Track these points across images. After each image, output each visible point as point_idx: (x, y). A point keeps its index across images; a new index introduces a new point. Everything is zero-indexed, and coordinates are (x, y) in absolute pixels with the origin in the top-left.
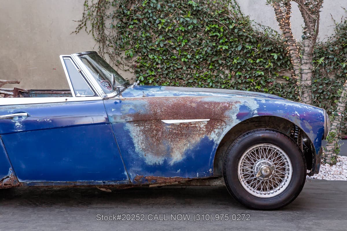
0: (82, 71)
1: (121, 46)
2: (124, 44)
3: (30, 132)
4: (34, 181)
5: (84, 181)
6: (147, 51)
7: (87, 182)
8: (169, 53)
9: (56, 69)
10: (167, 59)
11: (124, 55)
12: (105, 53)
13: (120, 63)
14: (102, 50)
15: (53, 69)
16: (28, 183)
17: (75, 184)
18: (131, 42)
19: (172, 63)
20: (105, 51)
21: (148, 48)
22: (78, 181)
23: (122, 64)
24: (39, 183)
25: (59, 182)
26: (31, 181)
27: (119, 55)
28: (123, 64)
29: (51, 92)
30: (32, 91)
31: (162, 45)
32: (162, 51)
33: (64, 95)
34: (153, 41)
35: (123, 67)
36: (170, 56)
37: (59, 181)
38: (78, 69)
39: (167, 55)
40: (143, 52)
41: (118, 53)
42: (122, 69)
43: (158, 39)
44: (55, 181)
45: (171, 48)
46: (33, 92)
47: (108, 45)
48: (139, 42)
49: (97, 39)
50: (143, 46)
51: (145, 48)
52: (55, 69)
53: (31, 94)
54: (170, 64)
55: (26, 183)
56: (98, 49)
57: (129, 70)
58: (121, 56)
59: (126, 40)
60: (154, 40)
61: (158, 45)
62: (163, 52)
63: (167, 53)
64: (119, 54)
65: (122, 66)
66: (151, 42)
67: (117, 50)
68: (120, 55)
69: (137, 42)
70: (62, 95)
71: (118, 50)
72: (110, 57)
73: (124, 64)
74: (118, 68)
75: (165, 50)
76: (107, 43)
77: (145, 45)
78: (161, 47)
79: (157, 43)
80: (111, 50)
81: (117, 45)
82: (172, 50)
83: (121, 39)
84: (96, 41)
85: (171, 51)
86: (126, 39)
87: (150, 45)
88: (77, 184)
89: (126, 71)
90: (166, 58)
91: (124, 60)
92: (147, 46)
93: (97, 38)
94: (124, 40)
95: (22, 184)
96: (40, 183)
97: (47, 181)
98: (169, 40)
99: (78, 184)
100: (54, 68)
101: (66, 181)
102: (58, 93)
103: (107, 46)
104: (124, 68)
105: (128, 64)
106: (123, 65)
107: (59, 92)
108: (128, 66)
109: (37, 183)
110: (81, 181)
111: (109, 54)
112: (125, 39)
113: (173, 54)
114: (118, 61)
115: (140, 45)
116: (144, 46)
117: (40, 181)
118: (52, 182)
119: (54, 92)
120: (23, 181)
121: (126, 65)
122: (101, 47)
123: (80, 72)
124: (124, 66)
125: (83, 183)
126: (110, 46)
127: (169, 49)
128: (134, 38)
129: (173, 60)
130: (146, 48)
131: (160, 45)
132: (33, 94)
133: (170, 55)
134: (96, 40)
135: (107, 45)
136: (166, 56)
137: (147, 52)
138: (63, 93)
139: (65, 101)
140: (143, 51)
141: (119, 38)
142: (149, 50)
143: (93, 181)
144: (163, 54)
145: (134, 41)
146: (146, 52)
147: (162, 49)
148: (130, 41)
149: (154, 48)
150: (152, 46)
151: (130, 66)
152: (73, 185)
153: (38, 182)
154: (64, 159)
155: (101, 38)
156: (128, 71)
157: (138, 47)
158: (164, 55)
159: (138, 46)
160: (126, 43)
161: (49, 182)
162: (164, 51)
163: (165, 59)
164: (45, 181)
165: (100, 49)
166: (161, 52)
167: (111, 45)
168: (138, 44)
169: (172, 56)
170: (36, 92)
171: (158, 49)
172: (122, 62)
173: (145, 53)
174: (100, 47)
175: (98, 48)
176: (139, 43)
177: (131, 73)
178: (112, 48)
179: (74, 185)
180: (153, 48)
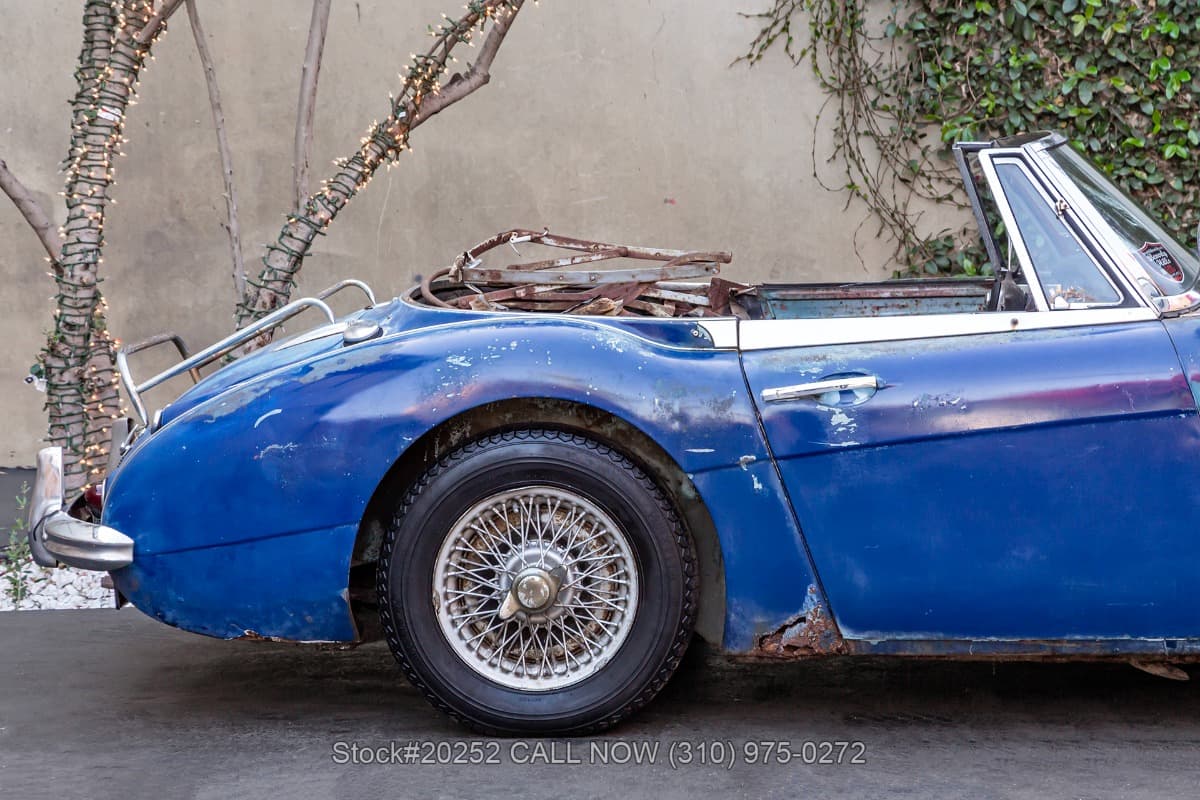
0: (1069, 211)
1: (922, 104)
2: (935, 96)
3: (886, 447)
4: (899, 635)
5: (1090, 637)
6: (1027, 120)
7: (1101, 641)
8: (1112, 126)
9: (676, 200)
10: (1105, 148)
11: (933, 138)
12: (859, 134)
13: (916, 171)
14: (849, 124)
15: (666, 201)
16: (874, 642)
17: (1053, 649)
18: (963, 87)
19: (1125, 165)
20: (862, 127)
21: (1030, 110)
22: (1067, 637)
23: (923, 174)
24: (915, 645)
25: (994, 639)
26: (890, 637)
27: (915, 142)
28: (927, 174)
29: (839, 292)
30: (767, 290)
31: (1086, 98)
32: (1088, 118)
33: (889, 302)
34: (1047, 84)
35: (930, 186)
36: (1116, 138)
37: (996, 635)
38: (1055, 200)
39: (1103, 135)
40: (1011, 124)
41: (914, 133)
42: (926, 193)
43: (1071, 73)
44: (978, 637)
45: (1119, 106)
46: (773, 294)
47: (874, 103)
48: (994, 86)
49: (829, 81)
50: (1011, 103)
51: (1019, 109)
52: (672, 202)
53: (767, 300)
54: (1118, 169)
55: (868, 643)
56: (838, 119)
57: (950, 198)
58: (923, 143)
59: (948, 80)
60: (1050, 77)
61: (1071, 98)
62: (1089, 123)
63: (1107, 129)
64: (917, 136)
65: (926, 183)
66: (1040, 88)
67: (910, 123)
68: (920, 141)
69: (985, 89)
70: (880, 303)
71: (913, 121)
72: (879, 148)
73: (933, 175)
74: (909, 191)
75: (1098, 115)
76: (870, 94)
77: (1020, 98)
78: (1081, 105)
79: (1066, 89)
80: (884, 124)
81: (910, 104)
82: (1123, 115)
83: (925, 80)
84: (828, 89)
85: (1120, 118)
86: (946, 76)
87: (1039, 97)
88: (1064, 651)
89: (939, 200)
90: (1100, 148)
91: (932, 158)
92: (1024, 102)
93: (832, 78)
94: (938, 81)
95: (852, 645)
96: (918, 644)
97: (949, 638)
98: (1110, 76)
99: (1067, 648)
100: (669, 198)
101: (1020, 635)
102: (868, 296)
103: (870, 108)
104: (932, 190)
105: (949, 175)
106: (929, 179)
107: (871, 291)
108: (949, 182)
109: (909, 643)
110: (1078, 637)
111: (877, 140)
112: (943, 79)
113: (1128, 132)
114: (910, 166)
115: (997, 98)
116: (1017, 102)
117: (921, 636)
118: (967, 639)
119: (853, 292)
120: (860, 637)
121: (940, 179)
122: (845, 113)
123: (1064, 212)
124: (934, 183)
125: (1087, 644)
126: (879, 109)
127: (1113, 112)
128: (974, 74)
129: (1127, 155)
130: (1021, 108)
131: (1078, 97)
132: (773, 302)
133: (1119, 132)
134: (824, 84)
135: (870, 104)
136: (1103, 140)
137: (1027, 127)
138: (887, 295)
139: (1009, 327)
140: (1012, 120)
141: (915, 74)
142: (1032, 119)
143: (1126, 637)
144: (1089, 133)
145: (974, 83)
146: (1022, 128)
147: (1084, 110)
148: (960, 87)
149: (1056, 110)
150: (1046, 101)
151: (956, 182)
152: (1047, 652)
153: (912, 641)
154: (1015, 553)
155: (848, 77)
156: (948, 202)
157: (990, 110)
158: (1094, 135)
159: (992, 106)
160: (944, 93)
161: (956, 638)
162: (1096, 118)
163: (1099, 152)
164: (941, 635)
165: (844, 119)
166: (1082, 122)
167: (883, 102)
168: (991, 95)
169: (1125, 138)
170: (784, 293)
171: (1072, 113)
172: (926, 167)
173: (1017, 130)
174: (842, 112)
175: (838, 115)
176: (993, 93)
177: (961, 207)
178: (888, 115)
179: (1049, 654)
180: (1051, 107)
